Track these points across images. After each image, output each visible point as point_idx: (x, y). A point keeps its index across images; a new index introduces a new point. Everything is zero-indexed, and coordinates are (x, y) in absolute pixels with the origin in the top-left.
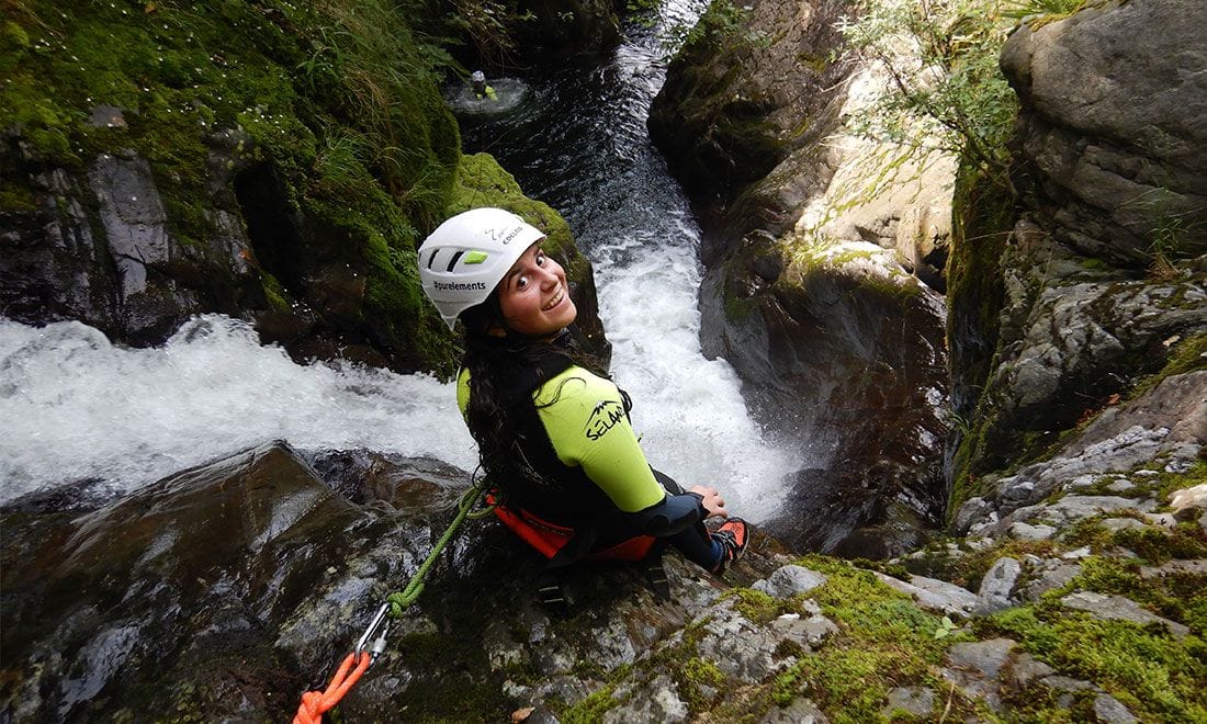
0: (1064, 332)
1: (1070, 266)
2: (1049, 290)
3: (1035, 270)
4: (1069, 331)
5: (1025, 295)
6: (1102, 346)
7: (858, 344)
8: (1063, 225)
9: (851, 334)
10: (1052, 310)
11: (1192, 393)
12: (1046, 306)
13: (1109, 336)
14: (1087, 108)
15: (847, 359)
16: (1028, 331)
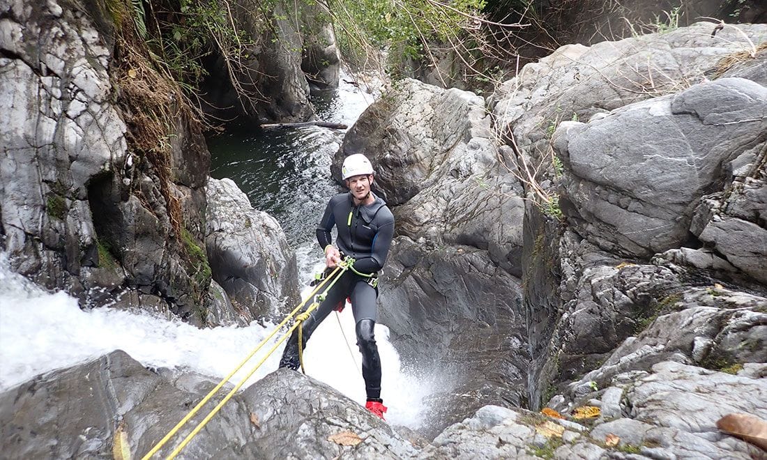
0: (599, 294)
1: (597, 257)
2: (588, 270)
3: (579, 259)
4: (601, 293)
5: (574, 273)
6: (620, 301)
7: (466, 309)
8: (592, 234)
9: (462, 302)
10: (590, 282)
11: (674, 324)
12: (587, 279)
13: (623, 296)
14: (599, 170)
15: (459, 319)
16: (578, 294)
